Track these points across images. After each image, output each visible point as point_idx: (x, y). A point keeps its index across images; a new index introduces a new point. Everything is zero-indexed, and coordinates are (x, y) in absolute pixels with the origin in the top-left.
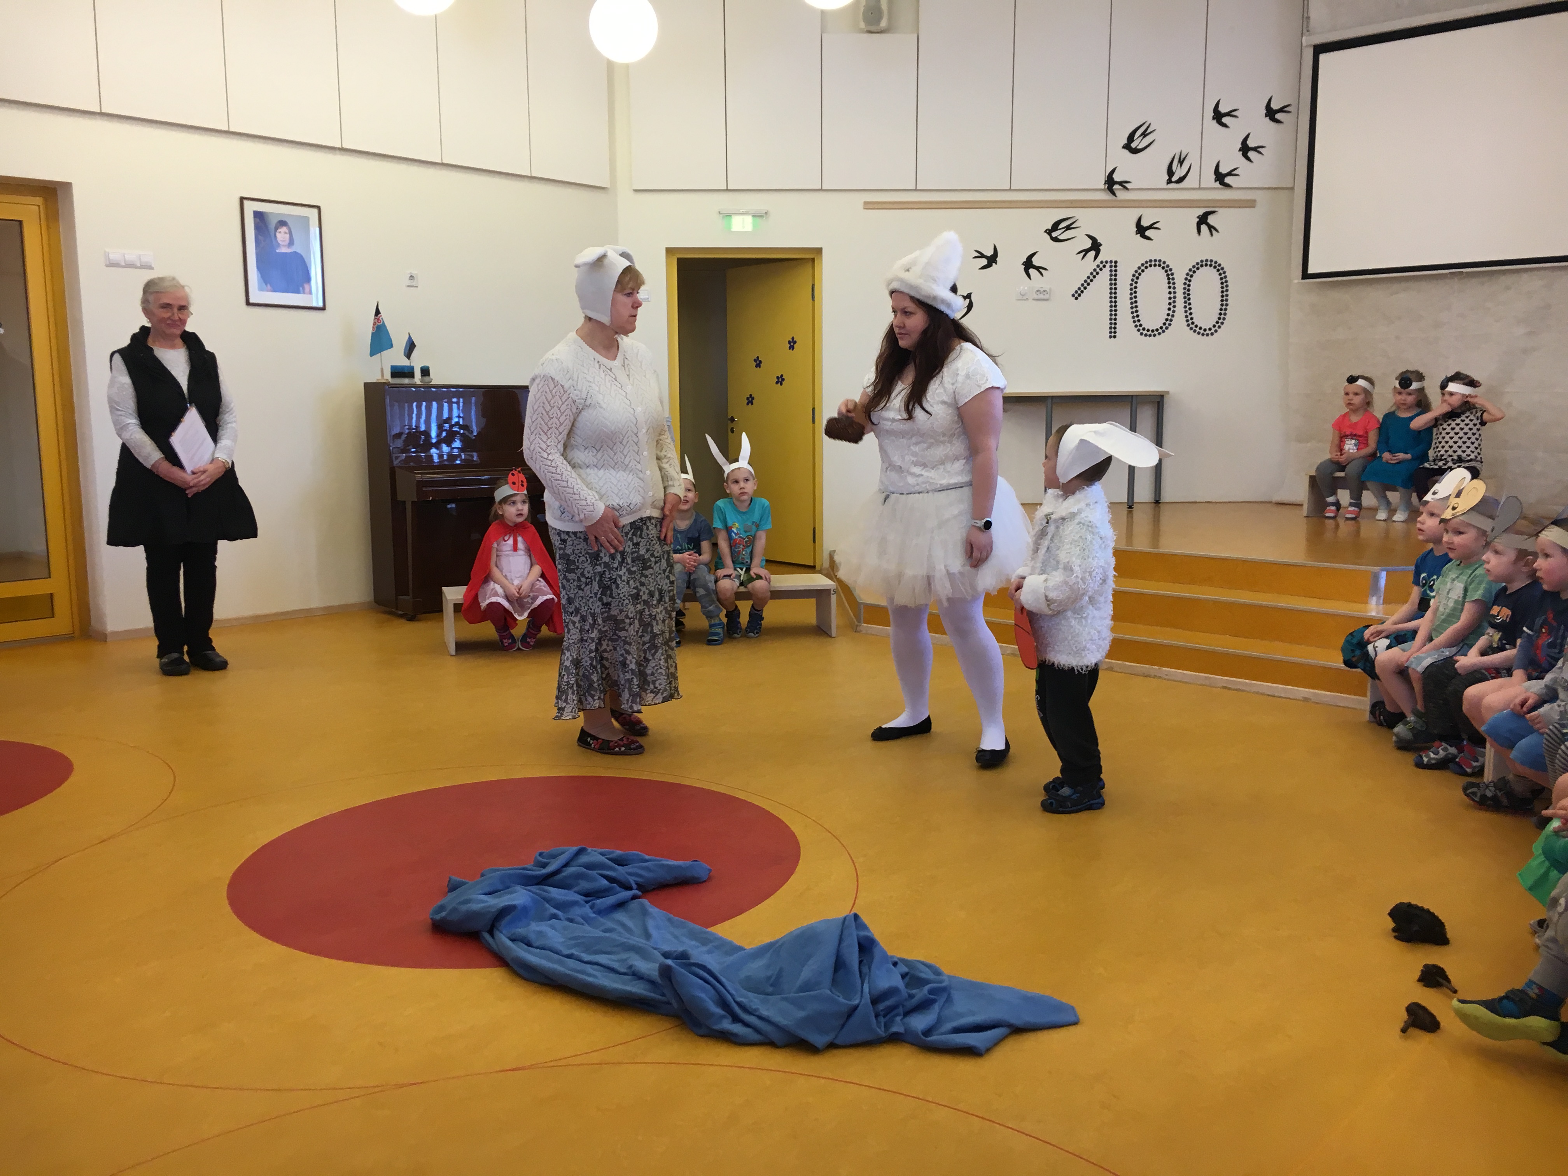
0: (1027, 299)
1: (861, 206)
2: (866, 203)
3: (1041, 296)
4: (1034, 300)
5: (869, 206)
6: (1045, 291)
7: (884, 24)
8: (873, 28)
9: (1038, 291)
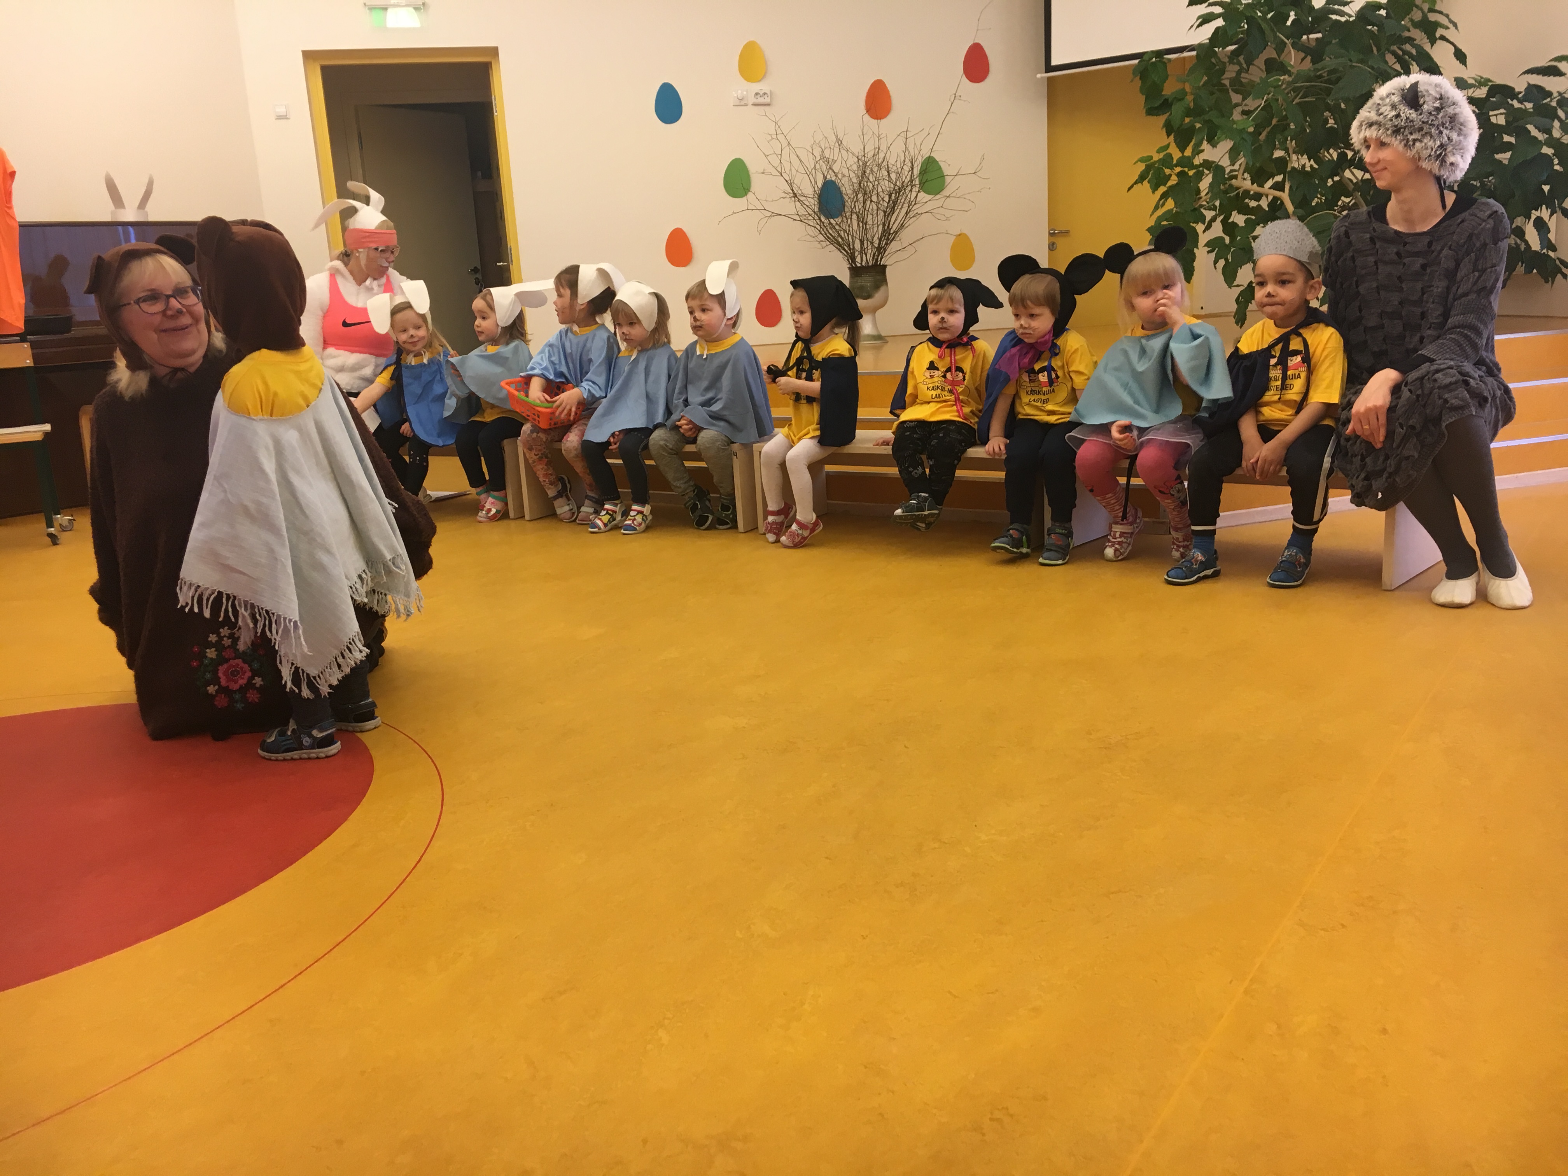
0: (746, 105)
3: (761, 100)
4: (754, 105)
6: (765, 94)
9: (757, 94)
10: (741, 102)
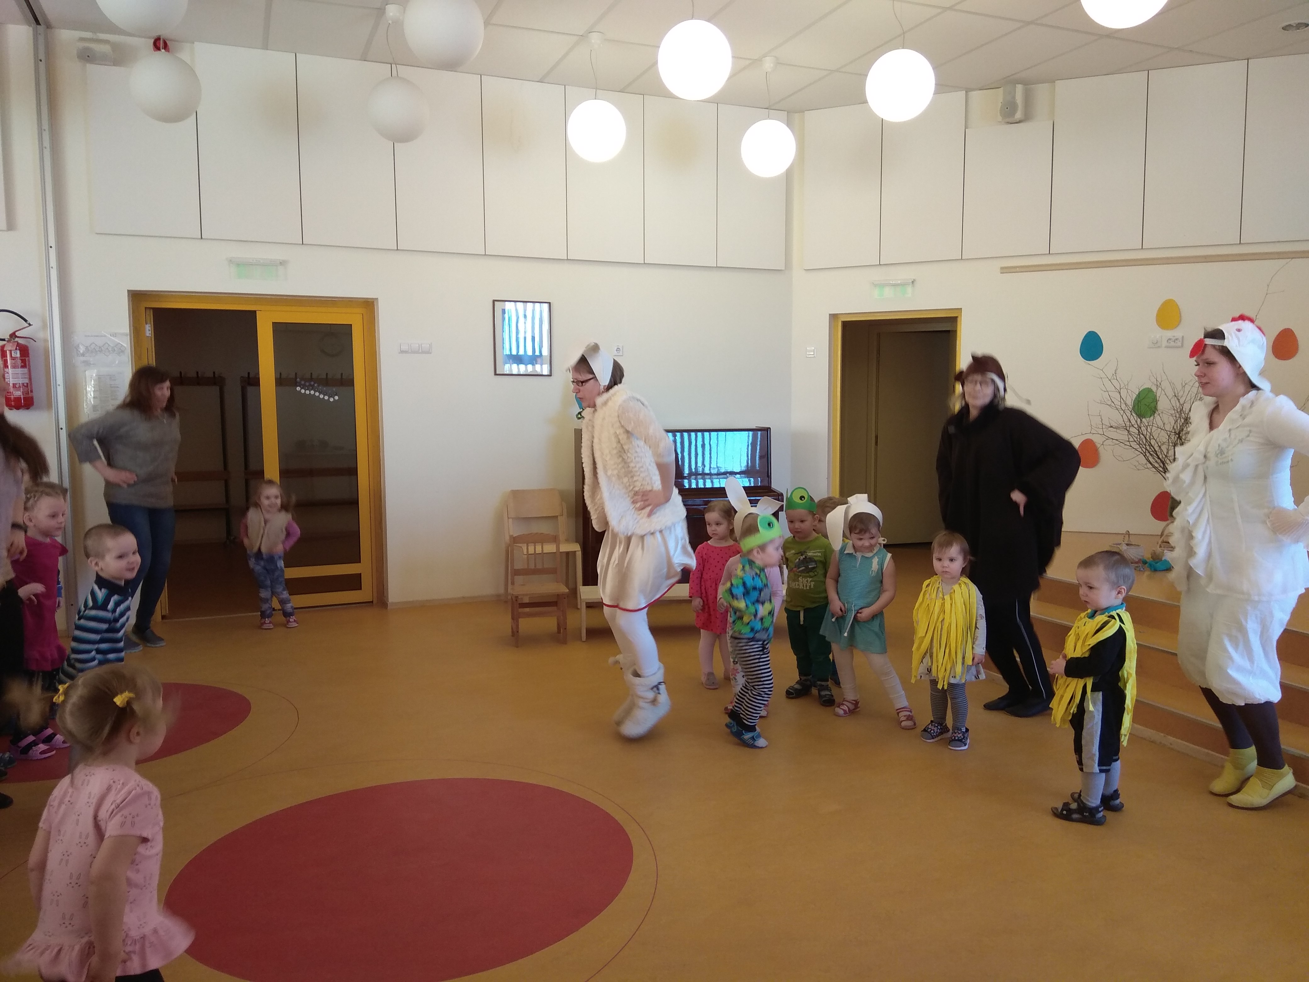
0: (1159, 347)
1: (999, 270)
2: (1002, 268)
3: (1172, 344)
4: (1167, 347)
5: (1005, 270)
6: (1177, 339)
7: (1019, 115)
8: (1010, 120)
9: (1170, 339)
10: (1156, 344)
